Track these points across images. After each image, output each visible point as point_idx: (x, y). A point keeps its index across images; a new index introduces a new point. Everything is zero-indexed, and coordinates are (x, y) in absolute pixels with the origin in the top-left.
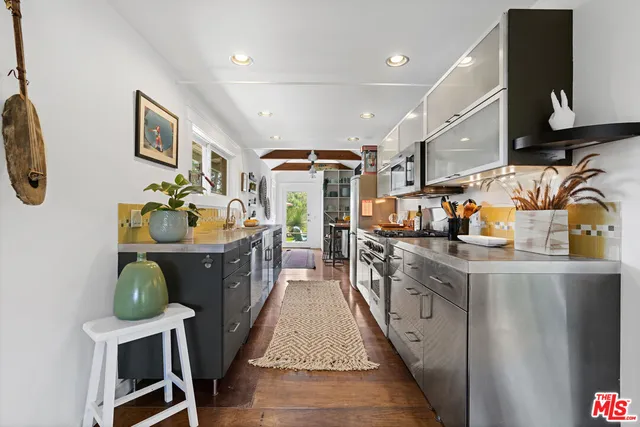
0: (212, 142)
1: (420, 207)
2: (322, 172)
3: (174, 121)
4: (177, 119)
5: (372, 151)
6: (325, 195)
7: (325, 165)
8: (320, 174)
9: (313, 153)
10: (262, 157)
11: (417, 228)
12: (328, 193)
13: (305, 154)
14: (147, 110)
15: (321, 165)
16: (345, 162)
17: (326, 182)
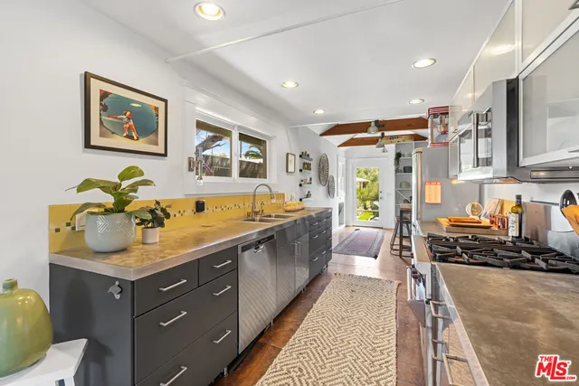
0: (239, 124)
1: (519, 197)
2: (393, 146)
3: (161, 105)
4: (166, 101)
5: (441, 113)
6: (397, 171)
7: (397, 137)
8: (391, 148)
9: (373, 124)
10: (322, 135)
11: (513, 232)
12: (401, 168)
13: (364, 127)
14: (104, 95)
15: (392, 137)
16: (421, 132)
17: (398, 156)
